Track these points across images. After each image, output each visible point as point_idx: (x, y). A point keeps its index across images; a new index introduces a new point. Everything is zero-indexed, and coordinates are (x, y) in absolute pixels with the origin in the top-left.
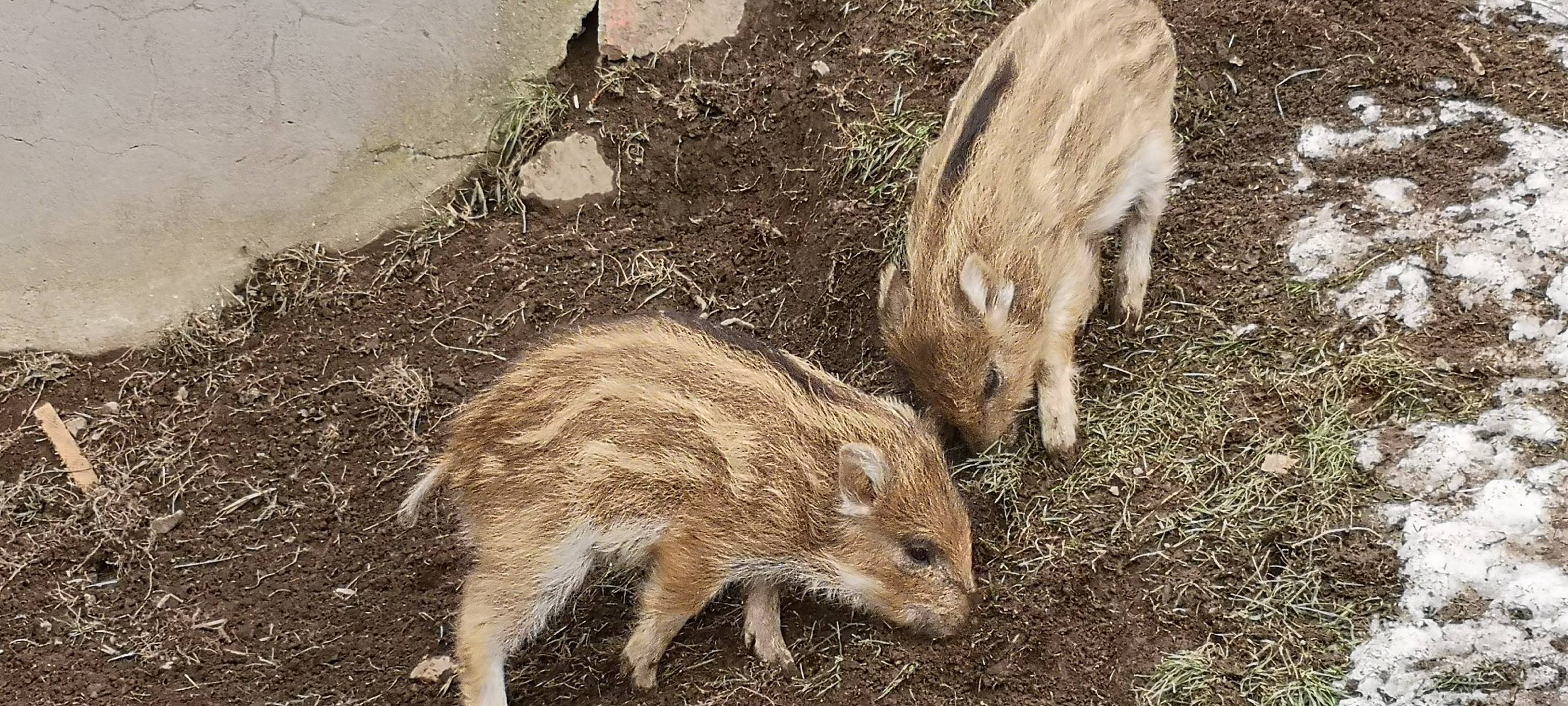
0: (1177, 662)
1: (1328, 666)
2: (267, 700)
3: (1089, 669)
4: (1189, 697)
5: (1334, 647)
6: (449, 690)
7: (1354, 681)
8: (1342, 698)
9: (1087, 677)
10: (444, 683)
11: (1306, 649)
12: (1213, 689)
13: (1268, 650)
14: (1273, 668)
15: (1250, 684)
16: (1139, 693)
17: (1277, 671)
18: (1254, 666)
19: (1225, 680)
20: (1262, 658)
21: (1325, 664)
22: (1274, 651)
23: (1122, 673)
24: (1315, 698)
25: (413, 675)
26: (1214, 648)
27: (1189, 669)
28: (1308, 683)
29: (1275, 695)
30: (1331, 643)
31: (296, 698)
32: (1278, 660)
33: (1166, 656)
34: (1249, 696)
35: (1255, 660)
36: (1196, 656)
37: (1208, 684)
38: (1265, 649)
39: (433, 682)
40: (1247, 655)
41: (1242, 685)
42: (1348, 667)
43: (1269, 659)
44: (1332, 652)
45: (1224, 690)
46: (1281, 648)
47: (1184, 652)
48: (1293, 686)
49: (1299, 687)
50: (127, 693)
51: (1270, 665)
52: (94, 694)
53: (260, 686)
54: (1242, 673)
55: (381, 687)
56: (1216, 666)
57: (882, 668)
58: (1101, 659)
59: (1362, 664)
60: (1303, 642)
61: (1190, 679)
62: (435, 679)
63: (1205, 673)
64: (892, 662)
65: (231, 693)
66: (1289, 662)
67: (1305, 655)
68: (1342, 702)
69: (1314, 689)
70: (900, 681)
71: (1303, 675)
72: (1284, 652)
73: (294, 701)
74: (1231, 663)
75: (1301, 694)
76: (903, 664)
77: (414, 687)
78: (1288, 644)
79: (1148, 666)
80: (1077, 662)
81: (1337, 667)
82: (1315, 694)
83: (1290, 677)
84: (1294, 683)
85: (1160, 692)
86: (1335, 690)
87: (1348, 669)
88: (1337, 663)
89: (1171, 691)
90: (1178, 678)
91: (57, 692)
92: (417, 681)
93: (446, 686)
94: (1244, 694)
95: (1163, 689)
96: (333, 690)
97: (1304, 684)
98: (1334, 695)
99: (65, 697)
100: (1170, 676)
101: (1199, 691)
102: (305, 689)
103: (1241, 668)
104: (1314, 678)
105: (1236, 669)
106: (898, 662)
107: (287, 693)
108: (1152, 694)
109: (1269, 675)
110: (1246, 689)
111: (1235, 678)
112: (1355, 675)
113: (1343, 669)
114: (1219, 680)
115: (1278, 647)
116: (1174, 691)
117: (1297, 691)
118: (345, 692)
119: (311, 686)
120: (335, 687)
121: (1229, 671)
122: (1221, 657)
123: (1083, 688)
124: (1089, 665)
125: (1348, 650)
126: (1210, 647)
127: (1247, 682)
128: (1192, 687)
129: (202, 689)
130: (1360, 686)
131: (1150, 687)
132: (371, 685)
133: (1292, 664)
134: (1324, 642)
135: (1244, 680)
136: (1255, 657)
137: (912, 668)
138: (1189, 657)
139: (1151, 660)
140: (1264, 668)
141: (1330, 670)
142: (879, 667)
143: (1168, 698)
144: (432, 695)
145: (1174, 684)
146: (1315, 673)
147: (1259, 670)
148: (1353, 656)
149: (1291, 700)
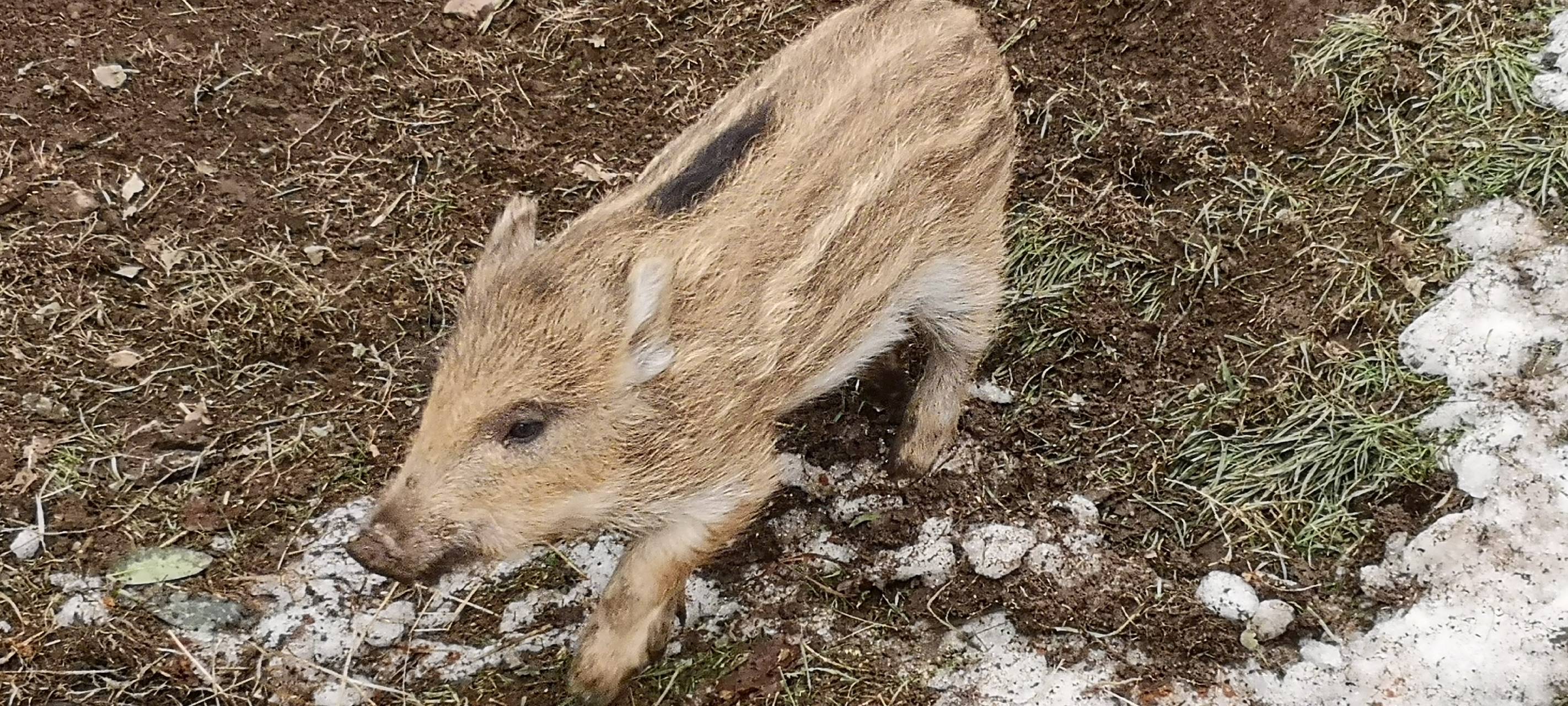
0: (1346, 26)
1: (1523, 36)
2: (277, 30)
3: (1239, 31)
4: (1358, 66)
5: (1530, 15)
6: (489, 28)
7: (1552, 54)
8: (1537, 73)
9: (1236, 40)
10: (483, 20)
11: (1498, 17)
12: (1388, 57)
13: (1454, 16)
14: (1458, 37)
15: (1430, 54)
16: (1300, 60)
17: (1462, 39)
18: (1435, 34)
19: (1401, 48)
20: (1446, 24)
21: (1520, 33)
22: (1461, 17)
23: (1278, 38)
24: (1506, 72)
25: (447, 10)
26: (1390, 12)
27: (1360, 34)
28: (1498, 55)
29: (1460, 67)
30: (1526, 10)
31: (311, 30)
32: (1465, 27)
33: (1332, 19)
34: (1429, 67)
35: (1437, 27)
36: (1368, 21)
37: (1382, 51)
38: (1449, 14)
39: (470, 19)
40: (1428, 20)
41: (1421, 55)
42: (1546, 39)
43: (1454, 26)
44: (1528, 20)
45: (1400, 59)
46: (1469, 14)
47: (1353, 15)
48: (1481, 57)
49: (1488, 60)
50: (114, 15)
51: (1455, 32)
52: (75, 15)
53: (268, 14)
54: (1421, 42)
55: (410, 22)
56: (1391, 32)
57: (999, 22)
58: (1254, 20)
59: (1562, 35)
60: (1495, 8)
61: (1360, 47)
62: (473, 15)
63: (1378, 40)
64: (1010, 15)
65: (235, 20)
66: (1477, 30)
67: (1496, 23)
68: (1537, 77)
69: (1505, 62)
70: (1019, 37)
71: (1493, 45)
72: (1473, 18)
73: (308, 33)
74: (1409, 30)
75: (1490, 67)
76: (1023, 18)
77: (449, 23)
78: (1477, 10)
79: (1310, 30)
80: (1225, 23)
81: (1533, 38)
82: (1507, 68)
83: (1477, 48)
84: (1483, 54)
85: (1325, 60)
86: (1530, 64)
87: (1546, 40)
88: (1534, 33)
89: (1338, 58)
90: (1347, 44)
91: (32, 10)
92: (452, 16)
93: (485, 25)
94: (1423, 65)
95: (1328, 57)
96: (353, 23)
97: (1494, 56)
98: (1528, 70)
99: (42, 17)
100: (1337, 42)
101: (1370, 60)
102: (321, 21)
103: (1421, 36)
104: (1506, 50)
105: (1415, 36)
106: (1017, 16)
107: (300, 24)
108: (1314, 62)
109: (1454, 45)
110: (1425, 59)
111: (1413, 46)
112: (1553, 47)
113: (1540, 40)
114: (1395, 48)
115: (1465, 13)
116: (1342, 59)
117: (1486, 64)
118: (368, 26)
119: (328, 17)
120: (355, 19)
121: (1406, 38)
122: (1397, 22)
123: (1231, 53)
124: (1239, 27)
125: (1546, 19)
126: (1386, 10)
127: (1427, 51)
128: (1363, 55)
129: (202, 15)
130: (1559, 60)
131: (1312, 55)
132: (398, 18)
133: (1482, 32)
134: (1519, 9)
135: (1424, 49)
136: (1438, 23)
137: (1033, 23)
138: (1361, 21)
139: (1314, 23)
140: (1447, 36)
141: (1525, 41)
142: (994, 20)
143: (1333, 66)
144: (469, 33)
145: (1341, 50)
146: (1508, 43)
147: (1441, 38)
148: (1553, 25)
149: (1478, 73)
